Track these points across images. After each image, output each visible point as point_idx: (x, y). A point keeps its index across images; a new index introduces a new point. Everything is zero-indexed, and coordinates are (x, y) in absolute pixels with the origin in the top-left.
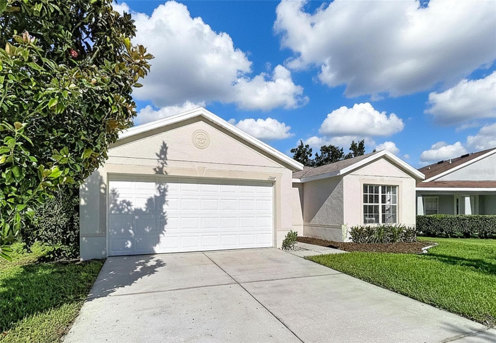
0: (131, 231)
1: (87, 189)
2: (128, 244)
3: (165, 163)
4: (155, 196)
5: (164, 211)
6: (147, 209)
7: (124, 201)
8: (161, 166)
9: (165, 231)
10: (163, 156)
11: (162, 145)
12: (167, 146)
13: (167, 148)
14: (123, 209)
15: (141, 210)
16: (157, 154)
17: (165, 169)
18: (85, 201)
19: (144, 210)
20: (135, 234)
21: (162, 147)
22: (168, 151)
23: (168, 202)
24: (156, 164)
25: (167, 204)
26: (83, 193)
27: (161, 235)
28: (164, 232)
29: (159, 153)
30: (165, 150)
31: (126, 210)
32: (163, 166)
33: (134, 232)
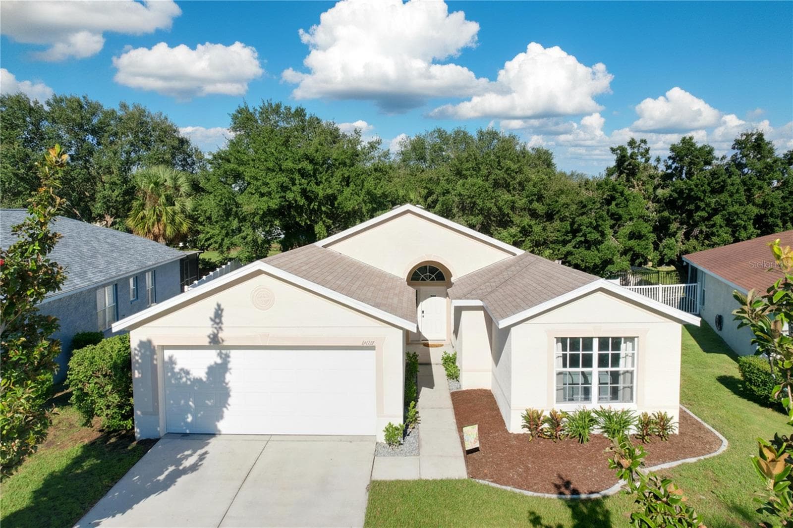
0: (191, 403)
1: (140, 361)
2: (188, 418)
3: (220, 328)
4: (216, 363)
5: (227, 381)
6: (208, 378)
7: (182, 370)
8: (216, 331)
9: (229, 405)
10: (217, 321)
11: (217, 307)
12: (222, 307)
13: (222, 310)
14: (181, 378)
15: (201, 380)
16: (211, 319)
17: (220, 335)
18: (139, 373)
19: (204, 379)
20: (196, 406)
21: (216, 309)
22: (224, 314)
23: (231, 371)
24: (210, 330)
25: (230, 373)
26: (137, 365)
27: (225, 409)
28: (227, 406)
29: (213, 316)
30: (220, 312)
31: (184, 379)
32: (218, 333)
33: (194, 404)
